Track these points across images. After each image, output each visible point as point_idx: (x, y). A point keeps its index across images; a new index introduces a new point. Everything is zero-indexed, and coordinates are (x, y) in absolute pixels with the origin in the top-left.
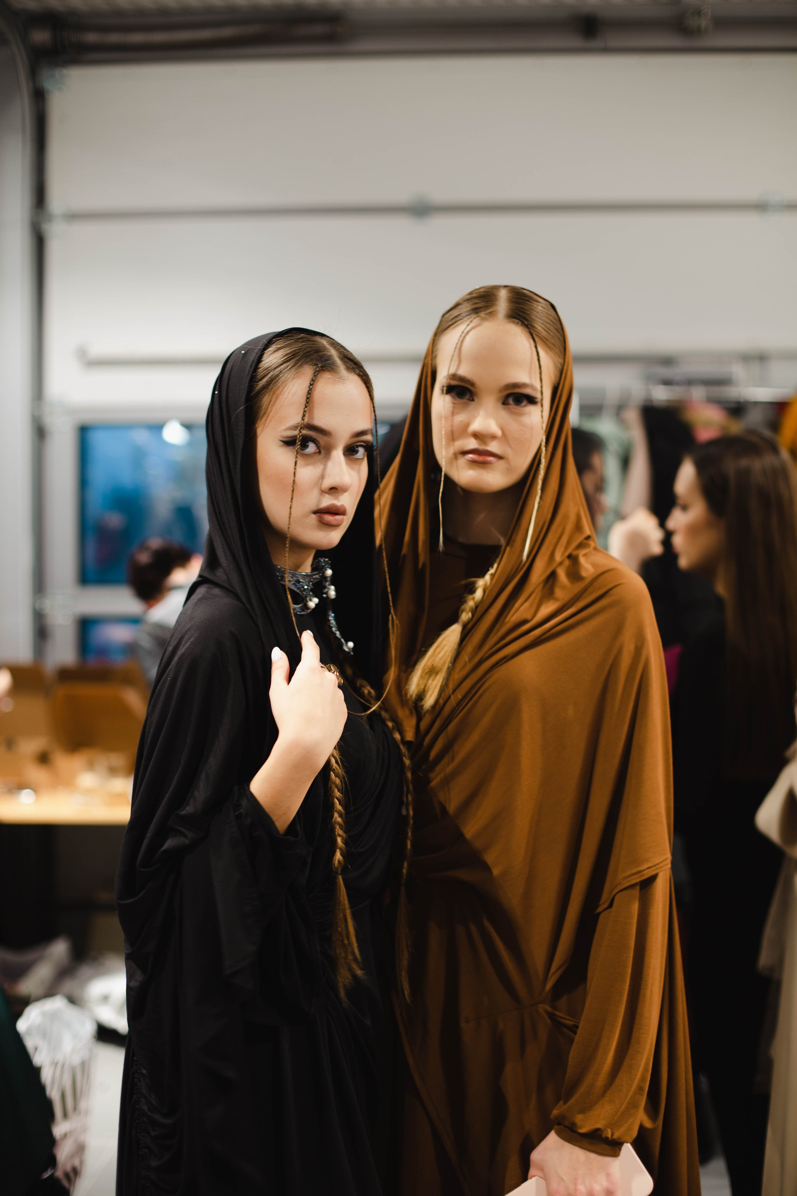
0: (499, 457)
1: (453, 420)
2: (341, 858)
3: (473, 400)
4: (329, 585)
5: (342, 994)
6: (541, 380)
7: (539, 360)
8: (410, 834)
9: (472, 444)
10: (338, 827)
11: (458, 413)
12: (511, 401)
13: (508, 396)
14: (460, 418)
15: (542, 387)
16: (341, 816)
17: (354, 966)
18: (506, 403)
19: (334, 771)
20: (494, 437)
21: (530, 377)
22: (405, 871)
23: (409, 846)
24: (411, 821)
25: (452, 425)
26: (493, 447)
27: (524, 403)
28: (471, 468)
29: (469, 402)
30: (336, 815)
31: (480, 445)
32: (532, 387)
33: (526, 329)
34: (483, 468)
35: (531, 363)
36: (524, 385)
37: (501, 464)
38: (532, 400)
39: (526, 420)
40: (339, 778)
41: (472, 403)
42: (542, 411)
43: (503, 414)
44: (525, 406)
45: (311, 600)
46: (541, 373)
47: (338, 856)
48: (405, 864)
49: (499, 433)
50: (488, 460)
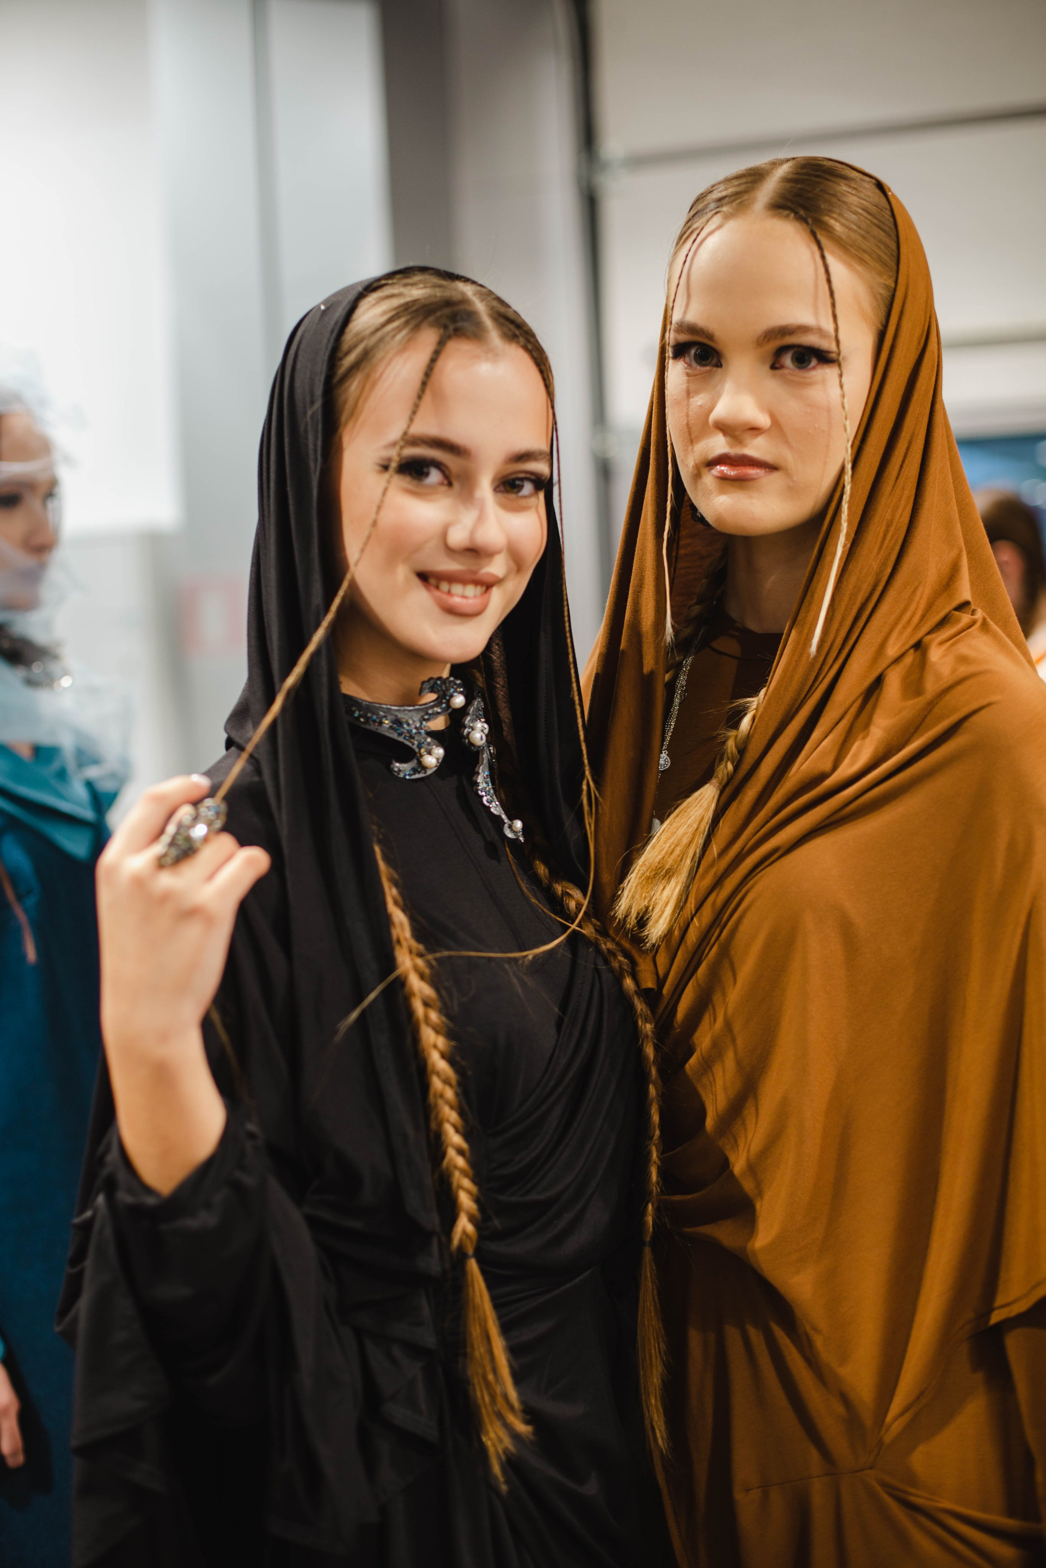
0: (771, 467)
1: (688, 405)
2: (470, 1228)
3: (721, 366)
4: (473, 721)
5: (496, 1469)
6: (835, 317)
7: (829, 281)
8: (655, 1155)
9: (719, 445)
10: (457, 1174)
11: (697, 392)
12: (787, 360)
13: (781, 351)
14: (699, 400)
15: (836, 330)
16: (461, 1152)
17: (512, 1419)
18: (777, 366)
19: (438, 1074)
20: (755, 430)
21: (816, 314)
22: (650, 1219)
23: (654, 1177)
24: (657, 1133)
25: (687, 415)
26: (756, 448)
27: (814, 362)
28: (722, 492)
29: (715, 369)
30: (451, 1153)
31: (731, 446)
32: (820, 331)
33: (804, 225)
34: (742, 488)
35: (816, 286)
36: (804, 329)
37: (772, 481)
38: (824, 358)
39: (815, 393)
40: (450, 1085)
41: (719, 370)
42: (841, 376)
43: (772, 385)
44: (814, 368)
45: (429, 753)
46: (833, 305)
47: (464, 1225)
48: (650, 1207)
49: (763, 420)
50: (748, 474)
